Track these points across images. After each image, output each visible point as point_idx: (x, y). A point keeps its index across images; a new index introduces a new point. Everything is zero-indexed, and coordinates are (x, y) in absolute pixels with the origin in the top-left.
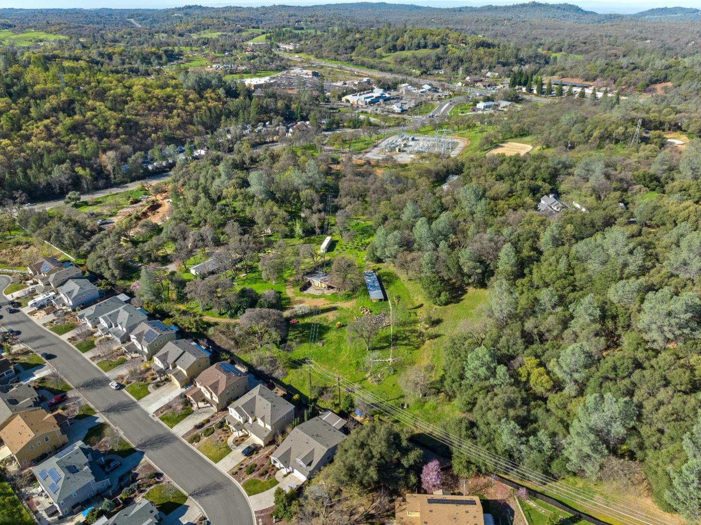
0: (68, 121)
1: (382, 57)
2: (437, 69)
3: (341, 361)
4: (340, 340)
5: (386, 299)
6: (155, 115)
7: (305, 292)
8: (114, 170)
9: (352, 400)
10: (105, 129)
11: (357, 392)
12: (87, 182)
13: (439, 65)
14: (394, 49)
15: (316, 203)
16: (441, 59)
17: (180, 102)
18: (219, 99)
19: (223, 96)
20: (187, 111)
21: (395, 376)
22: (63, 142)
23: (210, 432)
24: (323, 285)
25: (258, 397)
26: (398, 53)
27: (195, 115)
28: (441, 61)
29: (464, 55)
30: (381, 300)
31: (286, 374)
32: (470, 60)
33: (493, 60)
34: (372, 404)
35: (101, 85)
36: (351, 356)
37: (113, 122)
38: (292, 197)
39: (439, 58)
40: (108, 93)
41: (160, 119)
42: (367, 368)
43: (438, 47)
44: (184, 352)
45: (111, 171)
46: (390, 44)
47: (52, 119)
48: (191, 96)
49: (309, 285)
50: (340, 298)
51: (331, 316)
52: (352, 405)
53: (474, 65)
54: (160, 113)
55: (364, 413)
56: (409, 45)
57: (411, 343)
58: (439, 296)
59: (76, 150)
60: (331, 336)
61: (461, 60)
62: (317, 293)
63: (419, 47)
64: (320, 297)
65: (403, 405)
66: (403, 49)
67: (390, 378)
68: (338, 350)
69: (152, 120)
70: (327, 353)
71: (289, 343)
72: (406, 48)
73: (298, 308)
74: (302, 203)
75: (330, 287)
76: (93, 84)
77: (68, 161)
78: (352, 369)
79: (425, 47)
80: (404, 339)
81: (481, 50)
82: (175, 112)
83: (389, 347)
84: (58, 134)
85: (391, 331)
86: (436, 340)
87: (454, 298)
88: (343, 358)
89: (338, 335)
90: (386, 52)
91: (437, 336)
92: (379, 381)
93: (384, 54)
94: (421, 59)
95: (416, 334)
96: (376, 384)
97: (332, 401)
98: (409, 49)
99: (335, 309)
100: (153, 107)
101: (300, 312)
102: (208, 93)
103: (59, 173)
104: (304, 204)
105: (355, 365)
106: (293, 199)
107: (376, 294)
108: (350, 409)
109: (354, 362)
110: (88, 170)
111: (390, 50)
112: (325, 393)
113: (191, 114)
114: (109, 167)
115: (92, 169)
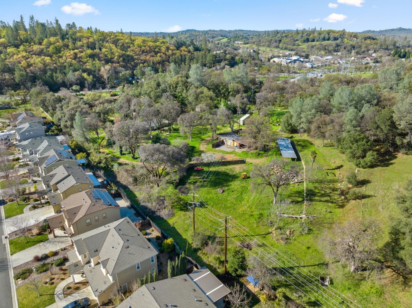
0: (89, 51)
1: (299, 45)
2: (336, 52)
3: (240, 211)
4: (244, 190)
5: (299, 159)
6: (146, 55)
7: (217, 149)
8: (108, 79)
9: (244, 258)
10: (112, 58)
11: (255, 248)
12: (88, 83)
13: (338, 50)
14: (307, 40)
15: (241, 92)
16: (339, 46)
17: (163, 49)
18: (189, 52)
19: (192, 50)
20: (166, 55)
21: (310, 236)
22: (82, 62)
23: (45, 268)
24: (235, 144)
25: (113, 232)
26: (310, 43)
27: (171, 58)
28: (339, 47)
29: (356, 43)
30: (293, 159)
31: (173, 215)
32: (360, 47)
33: (377, 47)
34: (275, 269)
35: (117, 37)
36: (254, 207)
37: (117, 54)
38: (221, 87)
39: (338, 46)
40: (120, 41)
41: (148, 57)
42: (271, 222)
43: (337, 39)
44: (69, 175)
45: (107, 79)
46: (305, 38)
47: (80, 49)
48: (171, 48)
49: (223, 143)
50: (251, 155)
51: (237, 169)
52: (243, 266)
53: (363, 49)
54: (150, 54)
55: (261, 282)
56: (318, 38)
57: (335, 201)
58: (364, 157)
59: (88, 66)
60: (235, 185)
61: (353, 47)
62: (229, 150)
63: (324, 39)
64: (231, 153)
65: (323, 279)
66: (313, 41)
67: (302, 238)
68: (240, 199)
69: (143, 57)
70: (227, 201)
71: (187, 186)
72: (316, 40)
73: (206, 158)
74: (229, 92)
75: (242, 146)
76: (112, 37)
77: (80, 70)
78: (252, 220)
79: (328, 40)
80: (323, 195)
81: (368, 41)
82: (159, 54)
83: (302, 202)
84: (81, 57)
85: (305, 186)
86: (364, 201)
87: (382, 161)
88: (243, 208)
89: (243, 185)
90: (302, 43)
91: (364, 197)
92: (287, 239)
93: (300, 44)
94: (325, 46)
95: (338, 192)
96: (282, 242)
97: (217, 256)
98: (317, 41)
99: (243, 162)
100: (145, 50)
101: (205, 161)
102: (183, 48)
103: (71, 76)
104: (231, 93)
105: (256, 217)
106: (223, 89)
107: (288, 154)
108: (239, 272)
109: (256, 213)
110: (91, 76)
111: (304, 41)
112: (210, 242)
113: (169, 57)
114: (105, 77)
115: (94, 76)
